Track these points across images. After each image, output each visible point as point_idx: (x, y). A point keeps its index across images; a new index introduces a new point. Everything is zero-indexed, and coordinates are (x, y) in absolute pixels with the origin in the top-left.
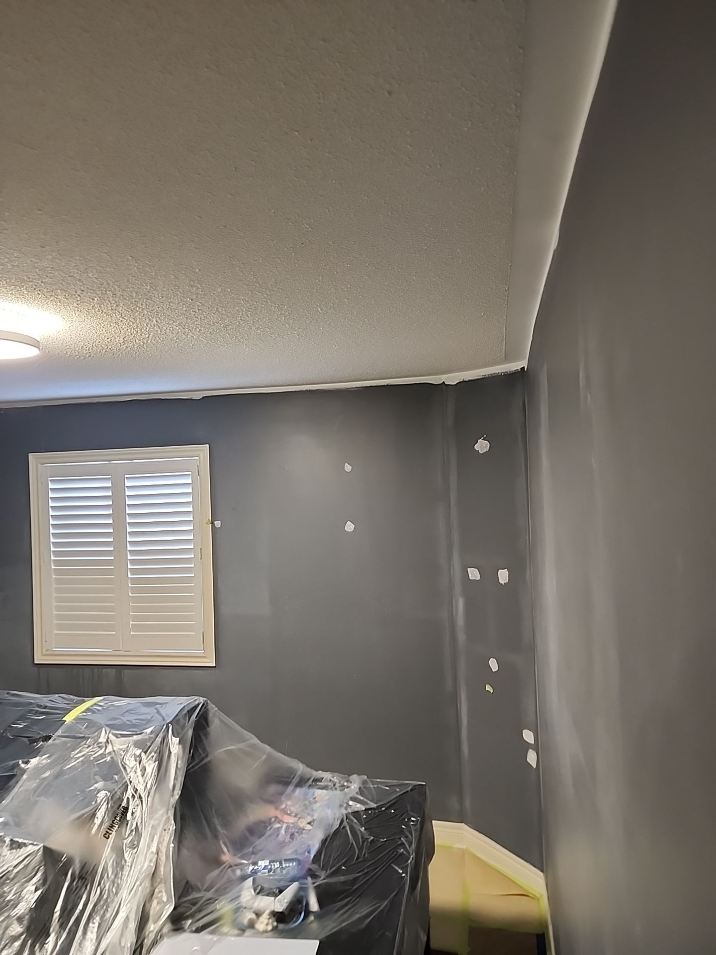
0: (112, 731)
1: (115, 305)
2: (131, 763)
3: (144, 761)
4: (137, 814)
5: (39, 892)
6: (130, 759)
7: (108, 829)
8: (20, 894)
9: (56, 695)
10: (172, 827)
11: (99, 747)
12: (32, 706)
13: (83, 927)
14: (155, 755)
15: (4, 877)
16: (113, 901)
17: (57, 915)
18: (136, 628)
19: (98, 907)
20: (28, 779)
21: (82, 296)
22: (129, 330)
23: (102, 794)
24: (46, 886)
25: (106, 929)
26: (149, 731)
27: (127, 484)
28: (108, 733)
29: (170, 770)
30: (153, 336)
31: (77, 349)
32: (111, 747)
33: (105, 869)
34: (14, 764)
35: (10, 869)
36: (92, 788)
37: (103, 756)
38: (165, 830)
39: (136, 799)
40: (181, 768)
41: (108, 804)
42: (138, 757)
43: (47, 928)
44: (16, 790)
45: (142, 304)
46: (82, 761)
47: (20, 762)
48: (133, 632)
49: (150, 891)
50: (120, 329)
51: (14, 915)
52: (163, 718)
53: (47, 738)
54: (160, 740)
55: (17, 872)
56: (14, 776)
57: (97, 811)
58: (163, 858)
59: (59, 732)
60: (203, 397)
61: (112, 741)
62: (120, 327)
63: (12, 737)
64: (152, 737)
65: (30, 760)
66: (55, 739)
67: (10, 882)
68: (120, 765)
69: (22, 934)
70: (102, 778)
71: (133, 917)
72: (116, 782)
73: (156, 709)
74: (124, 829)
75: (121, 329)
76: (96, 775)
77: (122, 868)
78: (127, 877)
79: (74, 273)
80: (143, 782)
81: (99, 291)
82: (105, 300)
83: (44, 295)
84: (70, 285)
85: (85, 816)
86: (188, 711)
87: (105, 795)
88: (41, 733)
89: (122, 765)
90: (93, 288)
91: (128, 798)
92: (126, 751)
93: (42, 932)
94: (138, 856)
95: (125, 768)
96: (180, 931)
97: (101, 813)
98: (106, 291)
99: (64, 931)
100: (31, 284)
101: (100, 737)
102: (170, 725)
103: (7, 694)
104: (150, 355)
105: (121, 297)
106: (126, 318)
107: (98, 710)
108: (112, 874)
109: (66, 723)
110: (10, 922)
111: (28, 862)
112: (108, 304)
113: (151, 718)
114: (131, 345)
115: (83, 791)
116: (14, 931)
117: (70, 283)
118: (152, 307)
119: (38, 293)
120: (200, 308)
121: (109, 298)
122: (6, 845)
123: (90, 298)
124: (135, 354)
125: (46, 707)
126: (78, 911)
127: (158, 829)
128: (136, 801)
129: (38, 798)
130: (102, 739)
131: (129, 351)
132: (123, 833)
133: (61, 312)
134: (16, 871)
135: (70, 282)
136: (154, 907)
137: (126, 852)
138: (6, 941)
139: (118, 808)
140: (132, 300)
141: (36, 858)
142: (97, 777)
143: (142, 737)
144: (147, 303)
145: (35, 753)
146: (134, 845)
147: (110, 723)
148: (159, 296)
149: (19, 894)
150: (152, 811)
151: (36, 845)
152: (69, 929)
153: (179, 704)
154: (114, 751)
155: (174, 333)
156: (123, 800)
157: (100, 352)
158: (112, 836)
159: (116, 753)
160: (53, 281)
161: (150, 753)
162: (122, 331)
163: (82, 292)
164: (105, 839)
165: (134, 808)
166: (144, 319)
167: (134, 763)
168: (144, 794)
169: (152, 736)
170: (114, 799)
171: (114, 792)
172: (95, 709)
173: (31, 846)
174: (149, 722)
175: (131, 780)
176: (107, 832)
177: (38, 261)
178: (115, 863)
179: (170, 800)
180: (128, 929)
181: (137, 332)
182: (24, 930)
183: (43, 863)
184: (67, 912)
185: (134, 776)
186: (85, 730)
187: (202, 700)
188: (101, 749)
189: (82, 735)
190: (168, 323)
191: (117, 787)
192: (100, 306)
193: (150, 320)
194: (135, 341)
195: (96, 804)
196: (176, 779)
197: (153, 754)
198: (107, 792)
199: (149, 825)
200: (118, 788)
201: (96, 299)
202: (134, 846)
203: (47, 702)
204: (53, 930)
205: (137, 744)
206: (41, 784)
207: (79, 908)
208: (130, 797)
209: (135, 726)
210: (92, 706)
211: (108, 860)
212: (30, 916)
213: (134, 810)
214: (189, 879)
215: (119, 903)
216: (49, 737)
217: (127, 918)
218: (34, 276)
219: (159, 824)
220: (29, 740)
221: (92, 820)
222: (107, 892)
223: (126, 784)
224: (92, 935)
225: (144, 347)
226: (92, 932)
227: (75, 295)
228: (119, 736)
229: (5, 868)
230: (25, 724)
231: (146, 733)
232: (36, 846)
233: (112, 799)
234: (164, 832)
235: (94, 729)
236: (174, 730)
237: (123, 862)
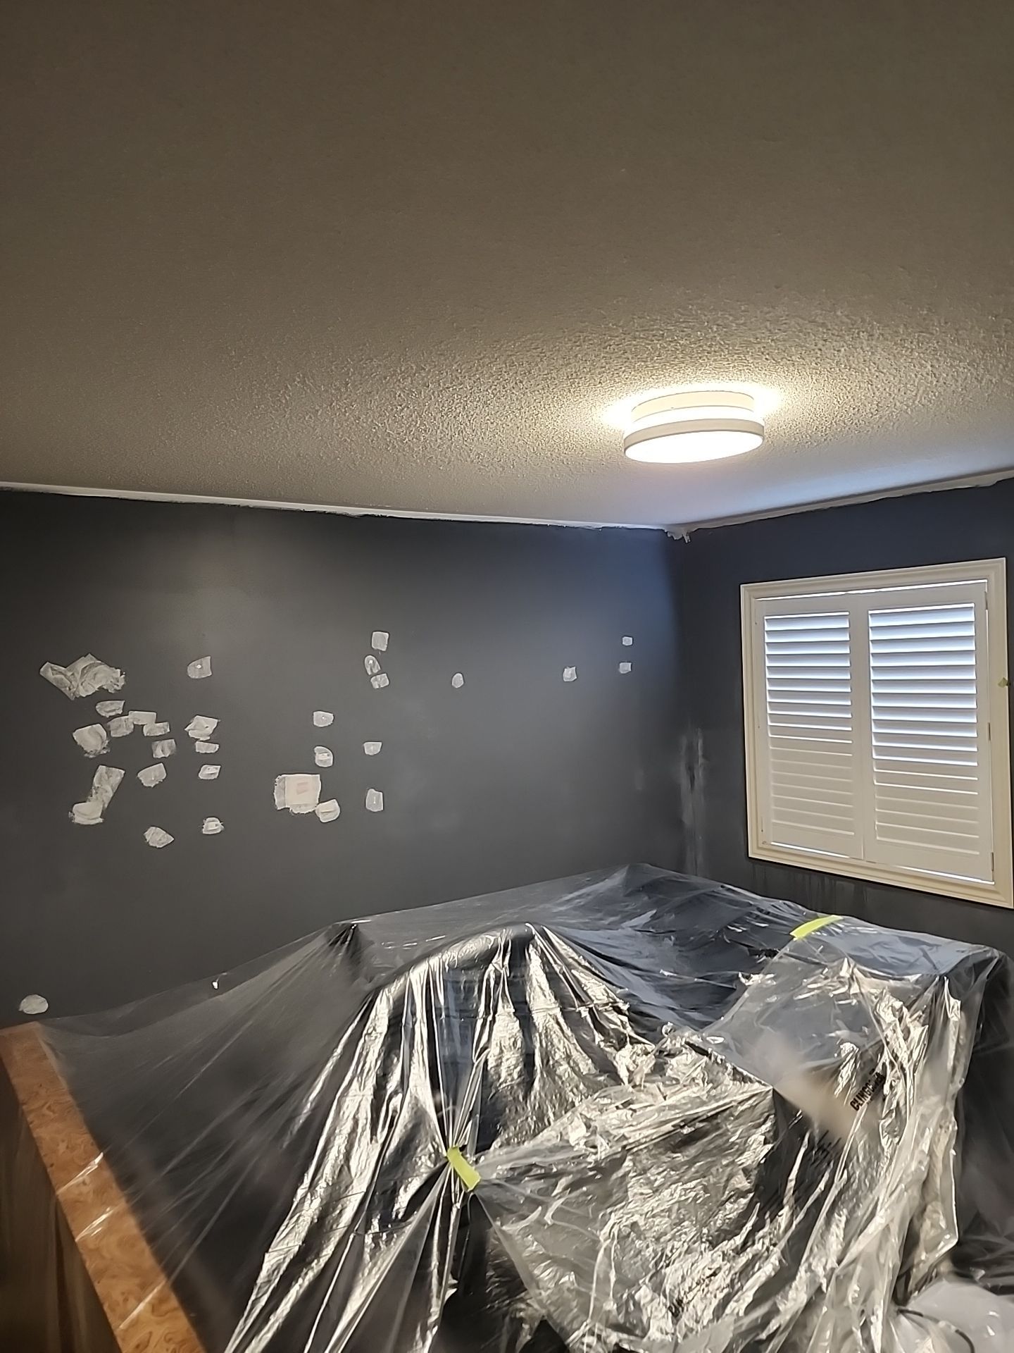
0: (859, 966)
1: (870, 353)
2: (887, 1017)
3: (907, 1020)
4: (898, 1089)
5: (770, 1146)
6: (886, 1010)
7: (857, 1096)
8: (747, 1140)
9: (781, 901)
10: (952, 1126)
11: (840, 982)
12: (751, 908)
13: (825, 1214)
14: (924, 1015)
15: (728, 1112)
16: (866, 1196)
17: (791, 1184)
18: (884, 831)
19: (845, 1196)
20: (751, 999)
21: (823, 349)
22: (887, 390)
23: (847, 1047)
24: (778, 1143)
25: (857, 1230)
26: (913, 978)
27: (872, 624)
28: (852, 966)
29: (948, 1043)
30: (924, 391)
31: (810, 432)
32: (858, 987)
33: (853, 1149)
34: (733, 976)
35: (733, 1104)
36: (833, 1035)
37: (846, 996)
38: (941, 1127)
39: (896, 1068)
40: (965, 1045)
41: (855, 1062)
42: (897, 1011)
43: (780, 1196)
44: (736, 1008)
45: (911, 343)
46: (818, 995)
47: (740, 975)
48: (880, 836)
49: (920, 1205)
50: (873, 390)
51: (740, 1163)
52: (934, 966)
53: (772, 953)
54: (930, 995)
55: (742, 1111)
56: (734, 990)
57: (841, 1067)
58: (940, 1166)
59: (787, 949)
60: (998, 482)
61: (859, 980)
62: (874, 387)
63: (728, 941)
64: (918, 989)
65: (752, 975)
66: (781, 957)
67: (734, 1120)
68: (872, 1015)
69: (749, 1191)
70: (846, 1024)
71: (895, 1228)
72: (866, 1036)
73: (923, 950)
74: (880, 1105)
75: (875, 389)
76: (837, 1018)
77: (878, 1158)
78: (886, 1171)
79: (817, 315)
80: (905, 1049)
81: (848, 335)
82: (856, 349)
83: (774, 360)
84: (809, 336)
85: (825, 1068)
86: (974, 965)
87: (851, 1049)
88: (764, 944)
89: (874, 1015)
90: (840, 333)
91: (884, 1064)
92: (880, 998)
93: (773, 1200)
94: (900, 1149)
95: (878, 1022)
96: (967, 1279)
97: (847, 1072)
98: (858, 333)
99: (801, 1209)
100: (759, 346)
101: (841, 969)
102: (945, 978)
103: (722, 887)
104: (917, 423)
105: (881, 337)
106: (885, 371)
107: (837, 933)
108: (864, 1159)
109: (795, 939)
110: (734, 1170)
111: (755, 1104)
112: (859, 353)
113: (916, 961)
114: (887, 412)
115: (820, 1035)
116: (741, 1183)
117: (809, 333)
118: (927, 343)
119: (766, 359)
120: (1008, 329)
121: (863, 343)
122: (728, 1072)
123: (834, 350)
124: (893, 426)
125: (768, 913)
126: (818, 1191)
127: (931, 1121)
128: (896, 1072)
129: (763, 1027)
130: (845, 972)
131: (883, 423)
132: (879, 1110)
133: (793, 380)
134: (741, 1108)
135: (810, 331)
136: (927, 1231)
137: (883, 1138)
138: (730, 1192)
139: (871, 1073)
140: (897, 339)
141: (764, 1102)
142: (840, 1023)
143: (903, 985)
144: (921, 339)
145: (758, 969)
146: (895, 1131)
147: (853, 953)
148: (940, 323)
149: (745, 1137)
150: (921, 1095)
151: (764, 1085)
152: (808, 1209)
153: (958, 951)
154: (862, 994)
155: (959, 379)
156: (877, 1064)
157: (841, 431)
158: (863, 1108)
159: (865, 996)
160: (786, 335)
161: (916, 1011)
162: (877, 393)
163: (824, 343)
164: (853, 1108)
165: (895, 1081)
166: (912, 367)
167: (893, 1018)
168: (908, 1065)
169: (917, 987)
170: (865, 1059)
171: (863, 1050)
172: (833, 930)
173: (757, 1084)
174: (911, 966)
175: (888, 1040)
176: (854, 1099)
177: (771, 309)
178: (867, 1147)
179: (948, 1087)
180: (889, 1245)
181: (899, 390)
182: (753, 1186)
183: (773, 1111)
184: (805, 1187)
185: (892, 1036)
186: (821, 955)
187: (996, 953)
188: (844, 986)
189: (817, 961)
190: (951, 365)
191: (868, 1043)
192: (847, 360)
193: (922, 365)
194: (895, 405)
195: (839, 1059)
196: (956, 1058)
197: (920, 1013)
198: (855, 1048)
199: (917, 1111)
200: (870, 1045)
201: (843, 350)
202: (895, 1133)
203: (769, 907)
204: (788, 1202)
205: (895, 993)
206: (767, 1009)
207: (820, 1186)
208: (887, 1063)
209: (890, 966)
210: (828, 925)
211: (857, 1139)
212: (758, 1172)
213: (893, 1083)
214: (981, 1211)
215: (874, 1202)
216: (775, 953)
217: (887, 1228)
218: (763, 333)
219: (932, 1115)
220: (749, 950)
221: (834, 1077)
222: (857, 1181)
223: (881, 1043)
224: (837, 1231)
225: (907, 413)
226: (838, 1226)
227: (814, 350)
228: (869, 975)
229: (727, 1100)
230: (745, 929)
231: (909, 980)
232: (763, 1087)
233: (861, 1058)
234: (939, 1130)
235: (833, 956)
236: (953, 986)
237: (879, 1150)
